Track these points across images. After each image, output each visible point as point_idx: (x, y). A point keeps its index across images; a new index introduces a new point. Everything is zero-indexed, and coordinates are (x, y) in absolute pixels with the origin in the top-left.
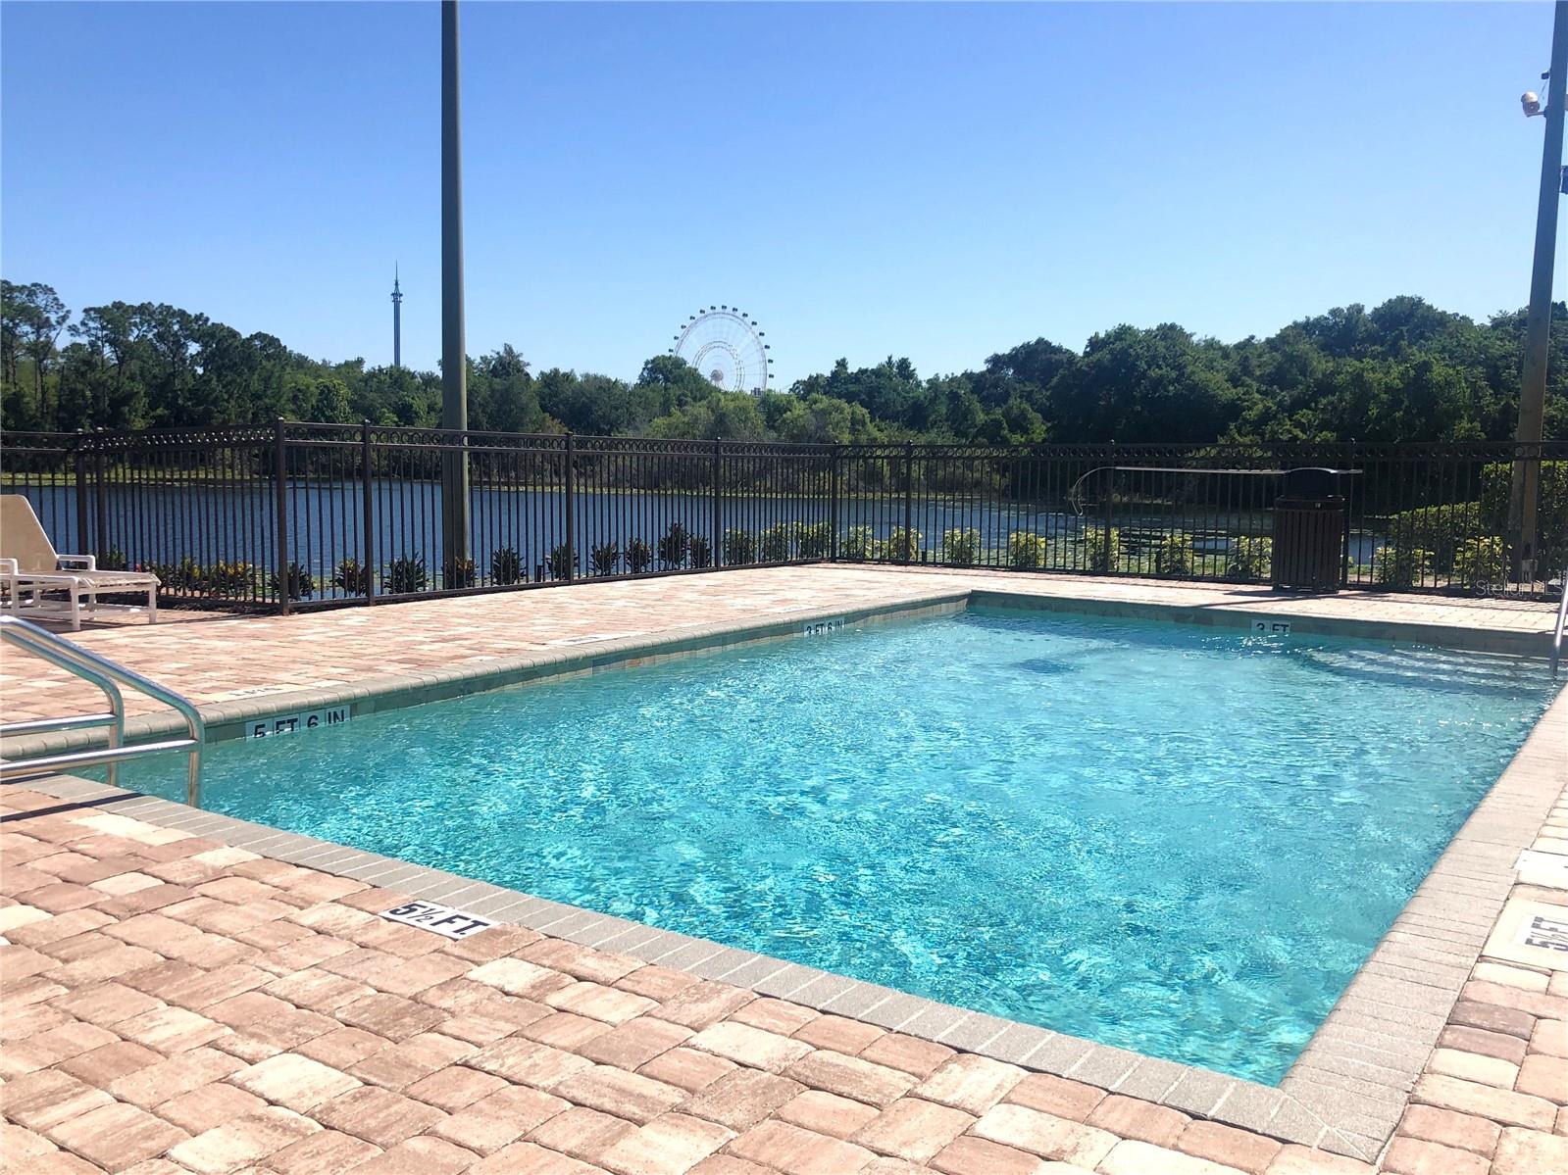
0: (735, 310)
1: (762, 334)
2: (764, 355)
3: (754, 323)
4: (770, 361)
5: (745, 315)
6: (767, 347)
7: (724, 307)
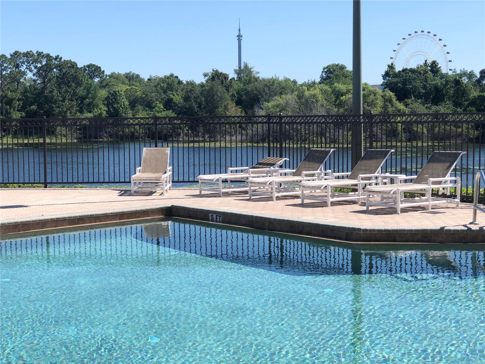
0: (429, 32)
1: (445, 46)
2: (446, 58)
3: (440, 40)
4: (450, 61)
5: (435, 35)
6: (448, 53)
7: (423, 31)
